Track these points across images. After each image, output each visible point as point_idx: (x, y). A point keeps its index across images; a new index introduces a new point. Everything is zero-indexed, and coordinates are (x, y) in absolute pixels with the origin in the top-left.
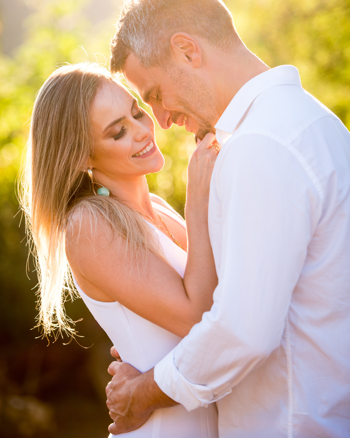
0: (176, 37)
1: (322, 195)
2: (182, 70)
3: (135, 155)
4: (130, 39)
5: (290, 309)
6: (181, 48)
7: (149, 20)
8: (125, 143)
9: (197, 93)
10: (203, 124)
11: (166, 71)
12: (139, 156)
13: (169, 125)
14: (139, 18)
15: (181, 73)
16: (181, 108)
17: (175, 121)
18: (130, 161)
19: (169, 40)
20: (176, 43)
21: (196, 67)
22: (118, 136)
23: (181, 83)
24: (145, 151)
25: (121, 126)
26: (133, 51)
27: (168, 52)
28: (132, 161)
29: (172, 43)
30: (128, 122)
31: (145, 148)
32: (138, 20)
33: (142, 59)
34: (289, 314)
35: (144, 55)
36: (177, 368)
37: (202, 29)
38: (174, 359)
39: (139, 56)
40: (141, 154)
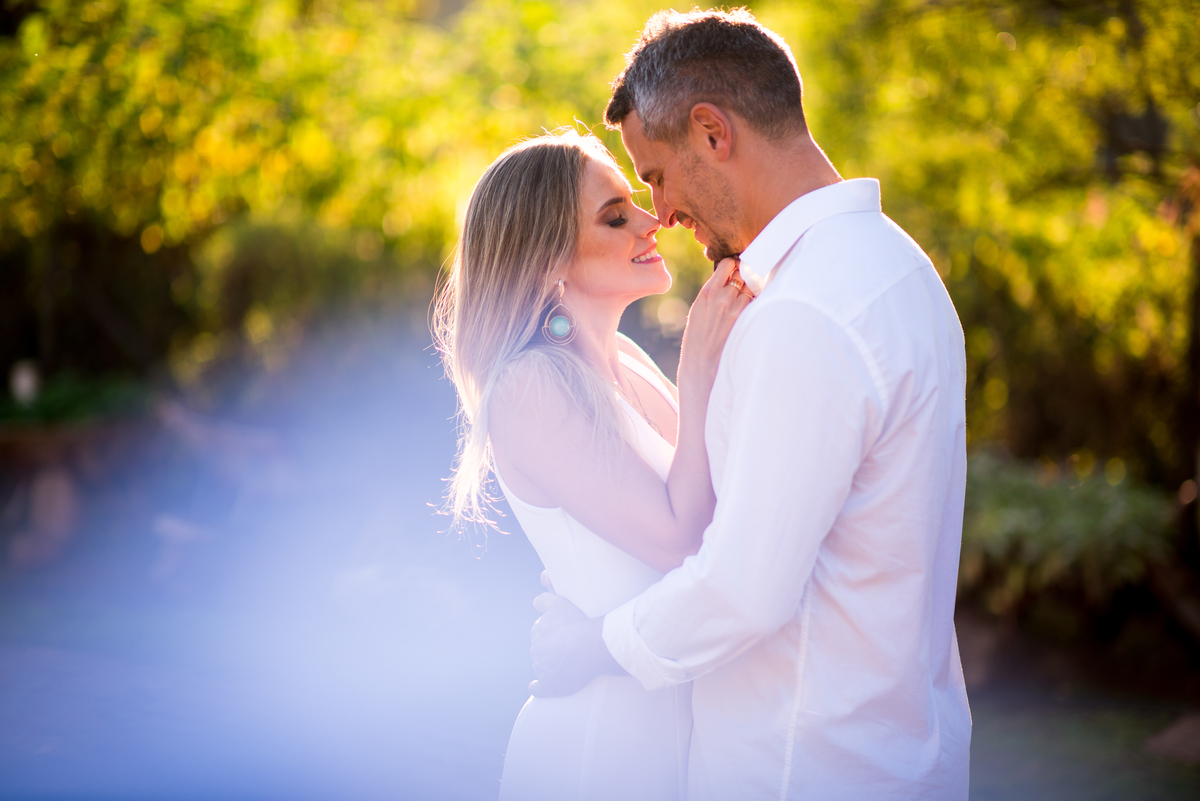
0: (700, 109)
1: (885, 406)
4: (637, 91)
5: (818, 561)
6: (706, 126)
7: (668, 72)
10: (716, 242)
13: (671, 223)
14: (655, 64)
15: (698, 162)
16: (688, 211)
17: (680, 220)
19: (689, 110)
20: (698, 118)
21: (721, 160)
23: (694, 177)
26: (636, 109)
27: (684, 126)
29: (692, 116)
32: (653, 66)
33: (646, 125)
34: (814, 569)
35: (650, 120)
36: (638, 630)
37: (744, 104)
38: (634, 615)
39: (644, 119)
40: (643, 258)
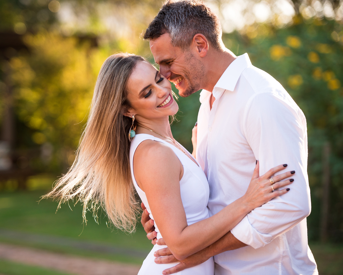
0: (198, 36)
2: (193, 55)
3: (159, 105)
7: (186, 20)
8: (152, 100)
9: (197, 70)
11: (183, 52)
12: (162, 106)
15: (192, 57)
18: (156, 110)
19: (193, 36)
20: (196, 39)
22: (147, 96)
23: (190, 62)
24: (165, 103)
25: (150, 89)
27: (189, 42)
28: (158, 110)
29: (194, 39)
30: (153, 87)
31: (165, 101)
32: (179, 17)
33: (173, 40)
35: (176, 38)
39: (172, 37)
